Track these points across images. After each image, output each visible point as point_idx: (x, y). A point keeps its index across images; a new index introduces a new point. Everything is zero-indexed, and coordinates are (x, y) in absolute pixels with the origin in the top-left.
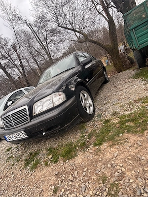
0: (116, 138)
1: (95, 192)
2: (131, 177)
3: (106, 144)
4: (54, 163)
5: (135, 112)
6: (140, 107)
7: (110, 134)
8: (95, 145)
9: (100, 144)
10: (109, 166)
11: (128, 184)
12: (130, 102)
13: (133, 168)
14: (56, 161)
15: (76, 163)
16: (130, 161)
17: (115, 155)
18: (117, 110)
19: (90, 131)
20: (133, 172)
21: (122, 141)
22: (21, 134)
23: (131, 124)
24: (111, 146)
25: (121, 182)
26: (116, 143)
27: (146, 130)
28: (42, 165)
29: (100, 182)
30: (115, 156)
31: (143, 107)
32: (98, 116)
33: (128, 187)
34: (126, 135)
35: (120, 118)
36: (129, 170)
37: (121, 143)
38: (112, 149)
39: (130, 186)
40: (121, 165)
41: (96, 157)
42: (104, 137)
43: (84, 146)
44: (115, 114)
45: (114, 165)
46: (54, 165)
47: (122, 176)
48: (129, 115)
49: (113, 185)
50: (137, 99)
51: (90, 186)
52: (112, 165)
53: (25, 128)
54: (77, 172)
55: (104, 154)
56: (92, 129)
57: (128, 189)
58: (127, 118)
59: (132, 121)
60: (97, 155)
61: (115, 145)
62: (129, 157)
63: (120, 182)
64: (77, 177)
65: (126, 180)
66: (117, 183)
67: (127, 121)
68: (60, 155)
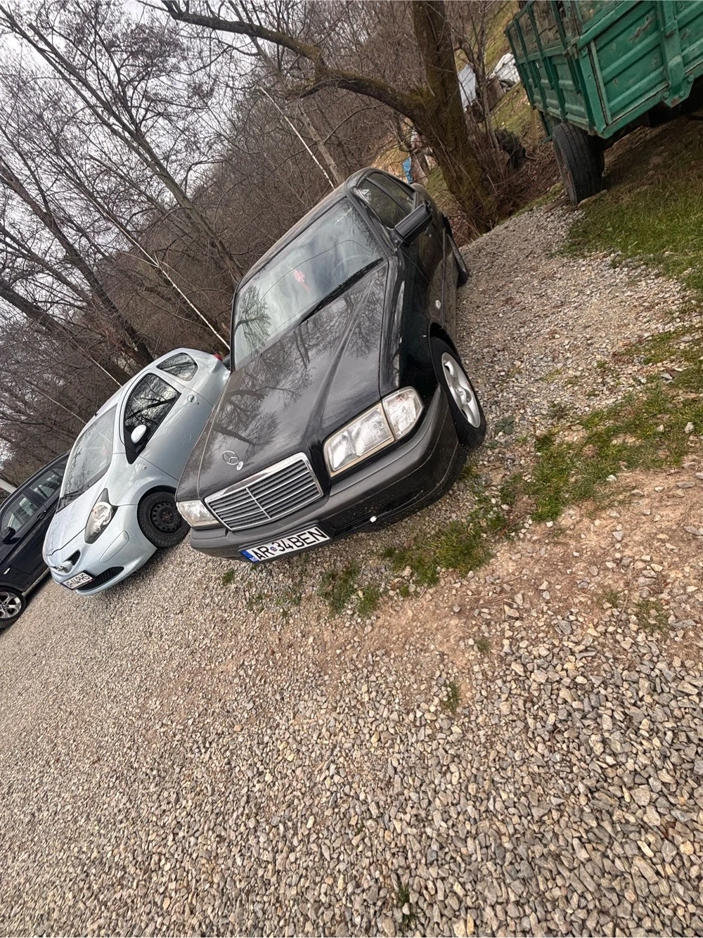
0: (600, 490)
1: (601, 629)
2: (686, 581)
3: (572, 512)
4: (429, 587)
5: (629, 399)
6: (644, 381)
7: (573, 480)
8: (539, 518)
9: (554, 515)
10: (610, 565)
11: (684, 597)
12: (601, 365)
13: (684, 559)
14: (434, 581)
15: (499, 573)
16: (668, 545)
17: (618, 536)
18: (564, 398)
19: (497, 478)
20: (687, 569)
21: (621, 497)
22: (308, 535)
23: (631, 440)
24: (592, 516)
25: (665, 596)
26: (606, 502)
27: (686, 453)
28: (391, 598)
29: (605, 607)
30: (619, 539)
31: (651, 379)
32: (499, 428)
33: (686, 602)
34: (627, 476)
35: (586, 426)
36: (673, 565)
37: (621, 503)
38: (597, 522)
39: (692, 600)
40: (648, 558)
41: (559, 550)
42: (558, 491)
43: (504, 528)
44: (559, 412)
45: (625, 562)
46: (431, 591)
47: (660, 583)
48: (614, 412)
49: (644, 606)
50: (619, 347)
51: (581, 619)
52: (618, 562)
53: (318, 518)
54: (520, 596)
55: (578, 538)
56: (503, 472)
57: (688, 608)
58: (610, 423)
59: (631, 428)
60: (556, 544)
61: (604, 508)
62: (661, 536)
63: (661, 596)
64: (527, 606)
65: (675, 591)
66: (652, 599)
67: (615, 432)
68: (436, 563)
